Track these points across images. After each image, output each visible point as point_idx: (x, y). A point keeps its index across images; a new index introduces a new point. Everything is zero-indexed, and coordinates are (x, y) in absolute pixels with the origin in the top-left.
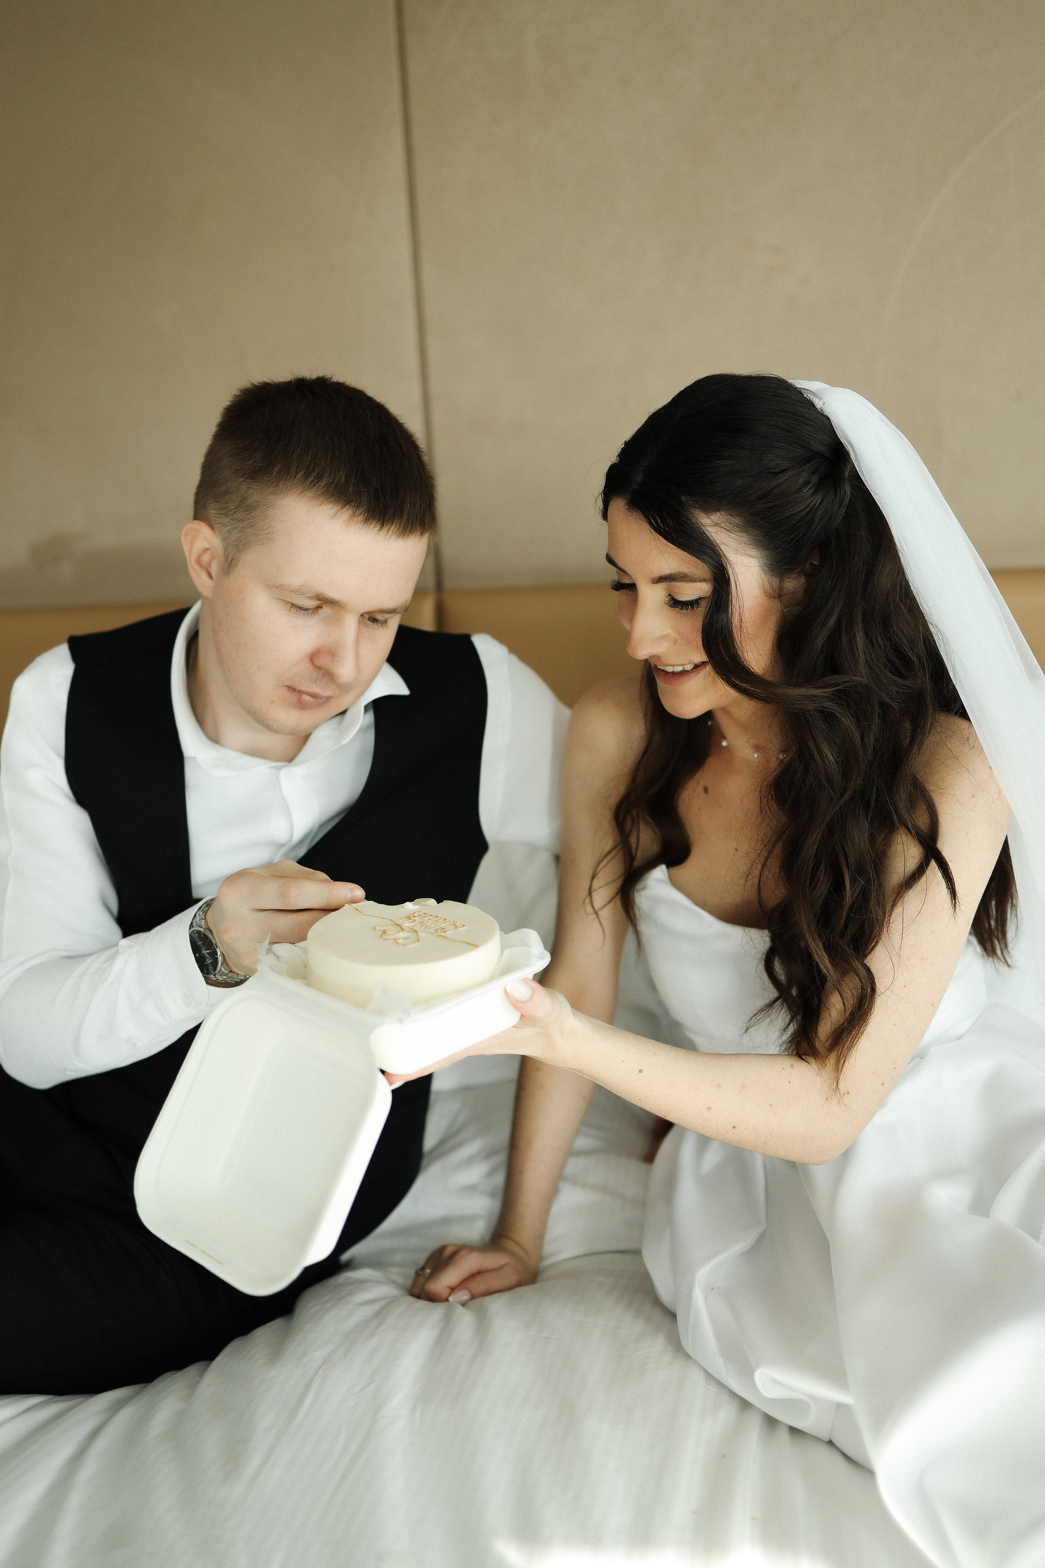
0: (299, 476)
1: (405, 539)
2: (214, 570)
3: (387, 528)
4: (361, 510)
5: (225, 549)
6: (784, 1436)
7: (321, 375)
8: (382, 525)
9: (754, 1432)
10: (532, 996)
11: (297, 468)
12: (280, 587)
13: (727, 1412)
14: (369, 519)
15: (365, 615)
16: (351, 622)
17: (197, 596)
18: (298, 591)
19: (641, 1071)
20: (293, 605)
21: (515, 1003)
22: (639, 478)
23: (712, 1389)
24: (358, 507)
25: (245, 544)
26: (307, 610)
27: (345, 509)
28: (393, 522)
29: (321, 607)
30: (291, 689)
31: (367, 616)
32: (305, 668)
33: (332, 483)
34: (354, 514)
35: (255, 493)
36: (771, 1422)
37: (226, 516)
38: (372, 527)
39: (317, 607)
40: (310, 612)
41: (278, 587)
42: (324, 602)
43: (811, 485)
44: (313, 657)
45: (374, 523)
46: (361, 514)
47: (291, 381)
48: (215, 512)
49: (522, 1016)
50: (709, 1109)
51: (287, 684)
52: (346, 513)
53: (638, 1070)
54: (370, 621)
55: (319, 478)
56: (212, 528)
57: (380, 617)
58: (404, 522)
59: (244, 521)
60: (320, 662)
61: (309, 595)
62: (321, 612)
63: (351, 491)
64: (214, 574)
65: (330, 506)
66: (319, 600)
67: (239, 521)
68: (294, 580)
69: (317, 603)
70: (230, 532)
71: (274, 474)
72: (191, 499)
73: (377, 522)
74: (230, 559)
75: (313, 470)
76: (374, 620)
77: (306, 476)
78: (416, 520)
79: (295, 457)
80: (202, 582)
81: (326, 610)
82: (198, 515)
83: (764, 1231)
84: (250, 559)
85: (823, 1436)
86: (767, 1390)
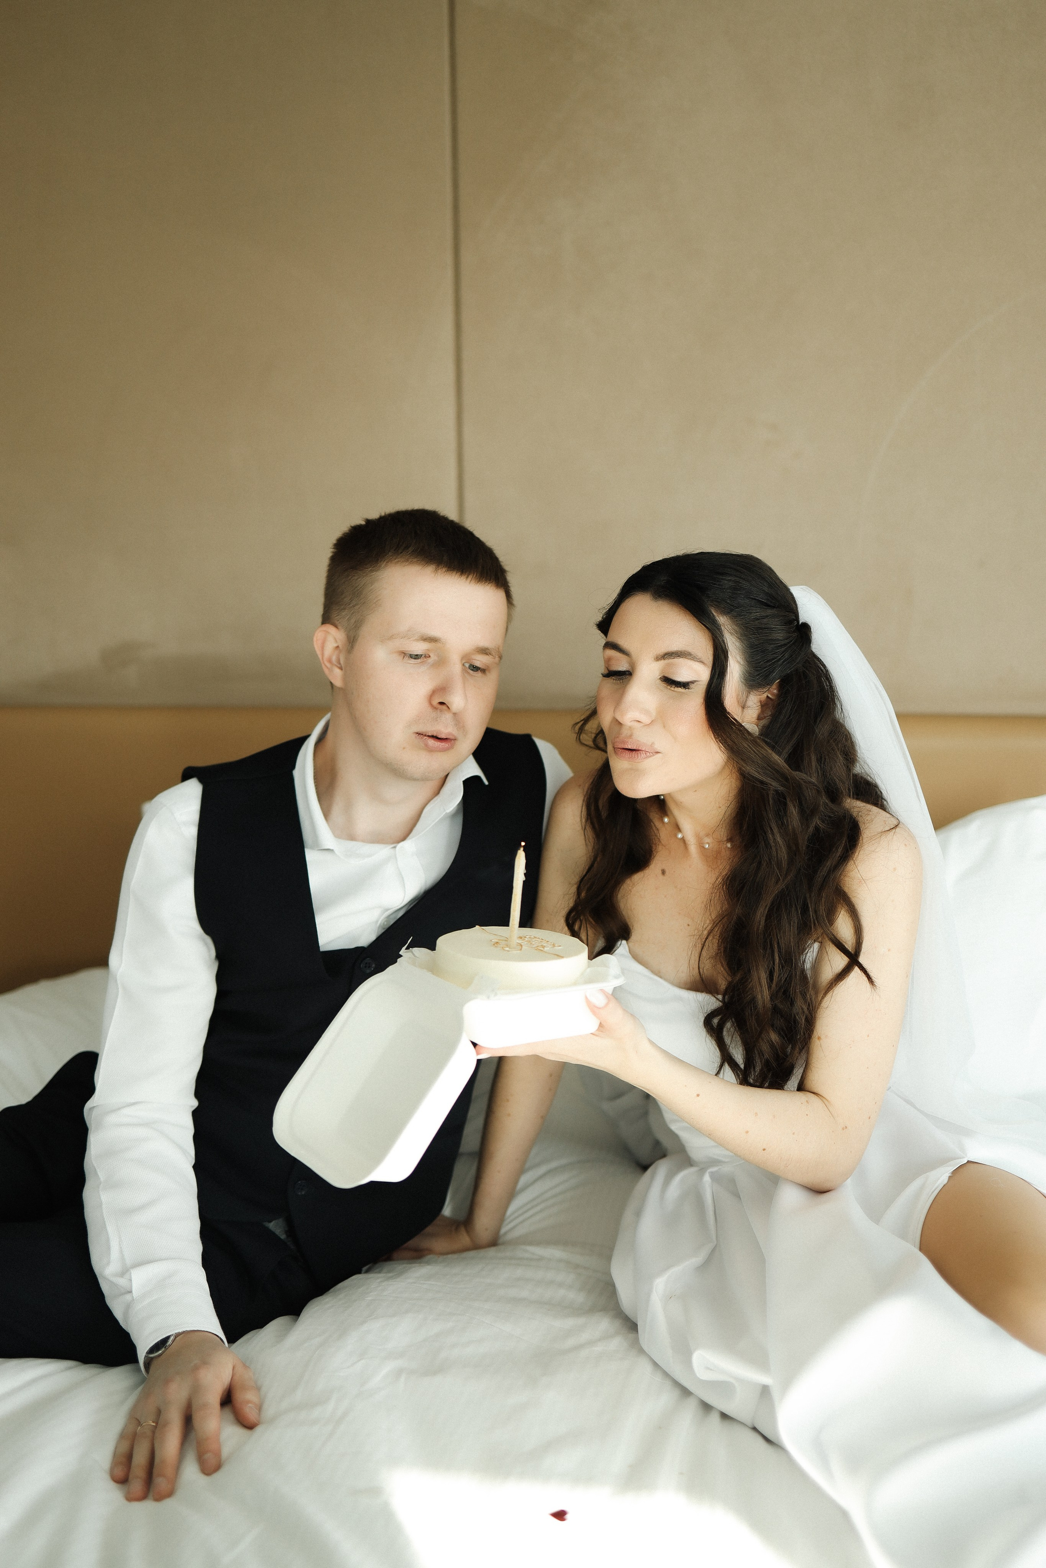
6: (715, 1418)
9: (689, 1413)
10: (607, 1004)
13: (667, 1397)
19: (698, 1095)
21: (594, 1009)
23: (658, 1378)
36: (706, 1407)
49: (601, 1025)
50: (747, 1132)
53: (695, 1095)
56: (336, 627)
64: (342, 663)
80: (335, 675)
82: (326, 619)
83: (715, 1248)
85: (749, 1422)
86: (702, 1374)
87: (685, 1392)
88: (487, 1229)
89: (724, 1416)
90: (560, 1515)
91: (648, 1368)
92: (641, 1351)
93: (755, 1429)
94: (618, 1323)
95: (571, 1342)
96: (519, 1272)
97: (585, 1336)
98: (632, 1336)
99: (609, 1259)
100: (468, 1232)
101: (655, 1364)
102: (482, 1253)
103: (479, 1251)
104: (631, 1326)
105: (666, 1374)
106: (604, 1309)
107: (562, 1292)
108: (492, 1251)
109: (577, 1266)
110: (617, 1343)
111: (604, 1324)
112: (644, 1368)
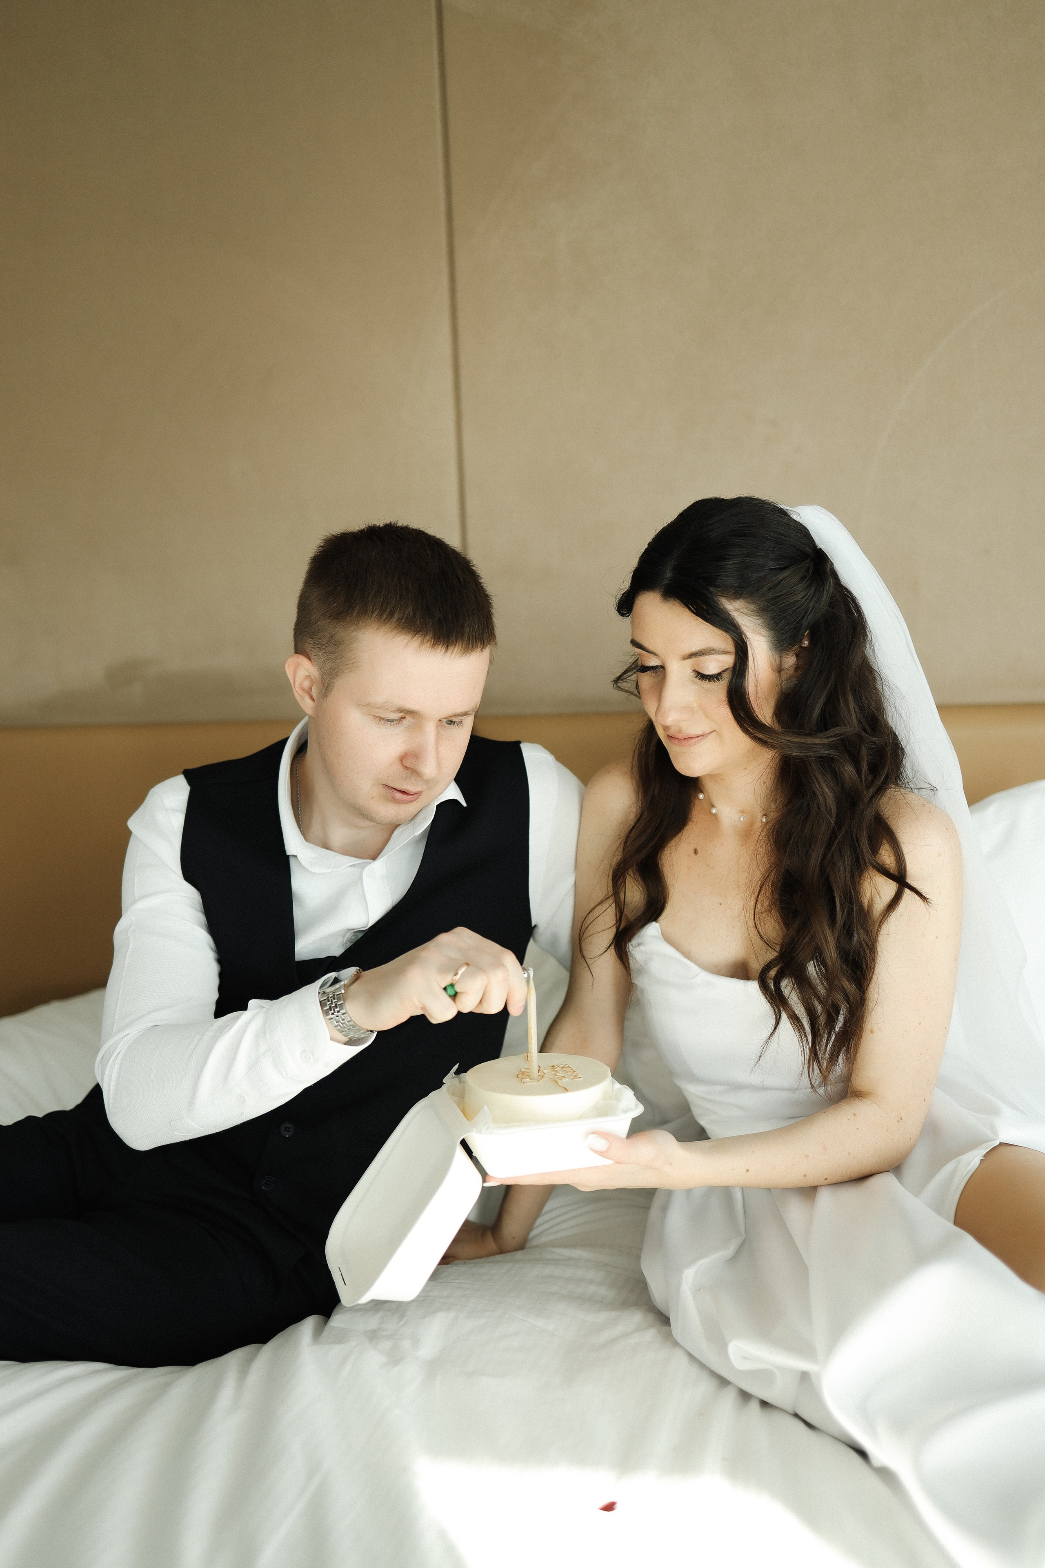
0: (374, 615)
1: (468, 656)
2: (314, 693)
3: (451, 651)
4: (428, 637)
5: (322, 677)
6: (755, 1406)
7: (388, 522)
8: (447, 648)
9: (728, 1400)
11: (373, 608)
12: (367, 705)
13: (706, 1385)
14: (435, 645)
15: (443, 720)
16: (431, 728)
17: (302, 714)
18: (382, 707)
20: (381, 718)
22: (669, 575)
23: (695, 1370)
24: (425, 636)
25: (337, 672)
26: (393, 721)
27: (415, 638)
28: (456, 644)
29: (405, 718)
30: (386, 786)
31: (445, 721)
32: (398, 767)
33: (402, 618)
34: (422, 643)
35: (342, 632)
37: (321, 650)
38: (438, 651)
39: (401, 718)
40: (396, 722)
41: (366, 705)
42: (406, 713)
43: (807, 578)
44: (402, 759)
45: (440, 647)
46: (428, 641)
47: (364, 529)
48: (311, 646)
51: (381, 782)
52: (416, 641)
54: (448, 724)
55: (391, 614)
56: (310, 659)
57: (454, 719)
58: (465, 643)
59: (334, 653)
60: (408, 763)
61: (393, 710)
62: (405, 722)
63: (418, 623)
64: (314, 695)
65: (403, 636)
66: (401, 712)
67: (330, 653)
68: (379, 698)
69: (401, 715)
70: (324, 662)
71: (355, 615)
72: (291, 633)
73: (443, 646)
74: (326, 685)
75: (386, 608)
76: (451, 722)
77: (381, 615)
78: (476, 639)
79: (370, 598)
80: (307, 705)
81: (409, 720)
82: (298, 649)
83: (744, 1241)
84: (342, 684)
85: (789, 1407)
86: (740, 1365)
87: (723, 1382)
88: (514, 1238)
89: (764, 1404)
90: (609, 1507)
91: (684, 1360)
92: (676, 1344)
93: (796, 1415)
94: (651, 1317)
95: (605, 1336)
96: (548, 1270)
97: (619, 1329)
98: (666, 1328)
99: (638, 1258)
100: (494, 1239)
101: (691, 1357)
102: (508, 1256)
103: (506, 1254)
104: (664, 1319)
105: (702, 1366)
106: (636, 1304)
107: (592, 1288)
108: (519, 1255)
109: (606, 1265)
110: (651, 1335)
111: (636, 1317)
112: (680, 1360)
